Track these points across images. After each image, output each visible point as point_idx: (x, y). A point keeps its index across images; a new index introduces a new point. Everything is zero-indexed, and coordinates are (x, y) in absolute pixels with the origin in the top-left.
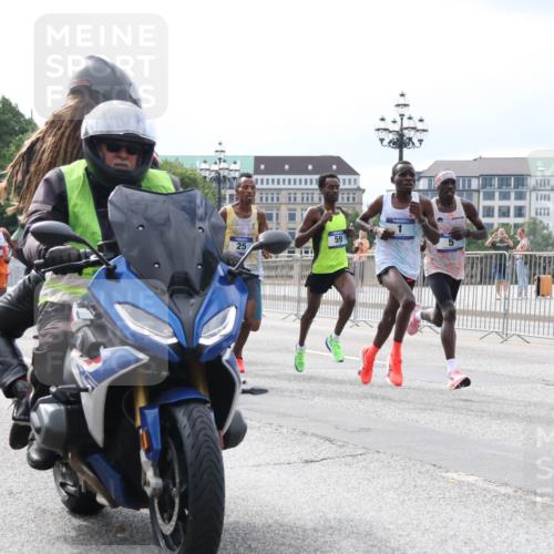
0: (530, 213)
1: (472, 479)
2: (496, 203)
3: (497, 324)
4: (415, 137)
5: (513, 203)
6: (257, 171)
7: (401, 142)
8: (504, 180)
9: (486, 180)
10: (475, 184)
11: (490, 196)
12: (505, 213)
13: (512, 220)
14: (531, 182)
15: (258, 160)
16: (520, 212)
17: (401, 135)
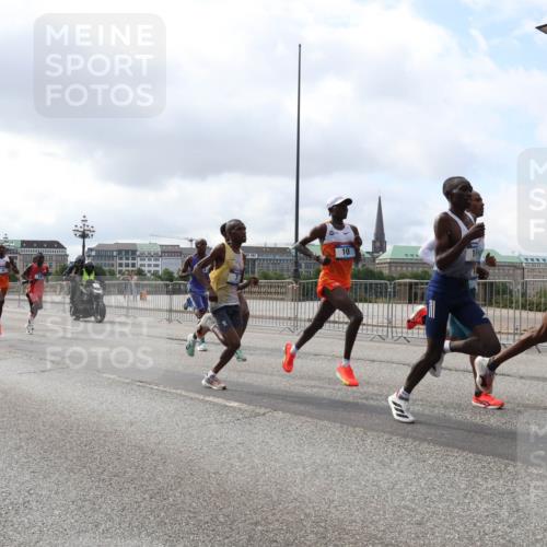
0: (138, 266)
1: (112, 377)
2: (124, 261)
3: (124, 311)
4: (90, 234)
5: (130, 262)
6: (22, 246)
7: (84, 236)
8: (127, 252)
9: (120, 252)
10: (115, 254)
11: (121, 259)
12: (127, 265)
13: (130, 268)
14: (138, 253)
15: (23, 242)
16: (133, 265)
17: (84, 232)
